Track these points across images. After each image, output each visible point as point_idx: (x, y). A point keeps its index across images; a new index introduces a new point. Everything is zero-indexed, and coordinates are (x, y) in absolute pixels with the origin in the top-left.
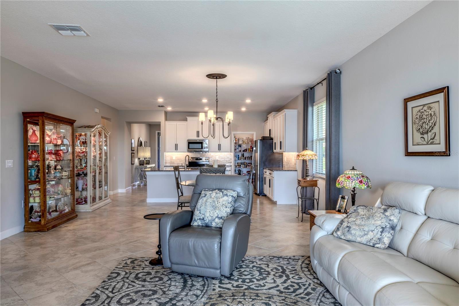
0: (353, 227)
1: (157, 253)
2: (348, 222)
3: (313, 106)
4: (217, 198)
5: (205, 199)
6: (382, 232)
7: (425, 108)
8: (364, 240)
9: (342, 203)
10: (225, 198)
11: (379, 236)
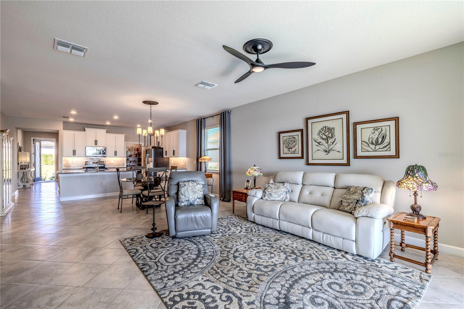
0: (272, 194)
1: (152, 229)
2: (269, 192)
3: (204, 129)
4: (194, 186)
5: (186, 188)
6: (286, 194)
7: (291, 137)
8: (279, 199)
9: (247, 184)
10: (199, 186)
11: (285, 196)
